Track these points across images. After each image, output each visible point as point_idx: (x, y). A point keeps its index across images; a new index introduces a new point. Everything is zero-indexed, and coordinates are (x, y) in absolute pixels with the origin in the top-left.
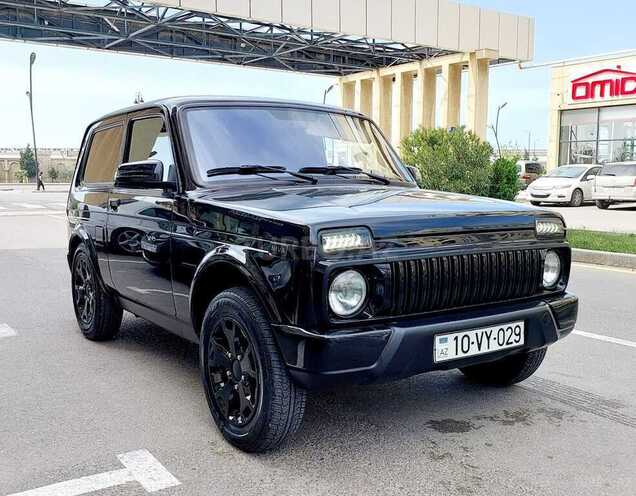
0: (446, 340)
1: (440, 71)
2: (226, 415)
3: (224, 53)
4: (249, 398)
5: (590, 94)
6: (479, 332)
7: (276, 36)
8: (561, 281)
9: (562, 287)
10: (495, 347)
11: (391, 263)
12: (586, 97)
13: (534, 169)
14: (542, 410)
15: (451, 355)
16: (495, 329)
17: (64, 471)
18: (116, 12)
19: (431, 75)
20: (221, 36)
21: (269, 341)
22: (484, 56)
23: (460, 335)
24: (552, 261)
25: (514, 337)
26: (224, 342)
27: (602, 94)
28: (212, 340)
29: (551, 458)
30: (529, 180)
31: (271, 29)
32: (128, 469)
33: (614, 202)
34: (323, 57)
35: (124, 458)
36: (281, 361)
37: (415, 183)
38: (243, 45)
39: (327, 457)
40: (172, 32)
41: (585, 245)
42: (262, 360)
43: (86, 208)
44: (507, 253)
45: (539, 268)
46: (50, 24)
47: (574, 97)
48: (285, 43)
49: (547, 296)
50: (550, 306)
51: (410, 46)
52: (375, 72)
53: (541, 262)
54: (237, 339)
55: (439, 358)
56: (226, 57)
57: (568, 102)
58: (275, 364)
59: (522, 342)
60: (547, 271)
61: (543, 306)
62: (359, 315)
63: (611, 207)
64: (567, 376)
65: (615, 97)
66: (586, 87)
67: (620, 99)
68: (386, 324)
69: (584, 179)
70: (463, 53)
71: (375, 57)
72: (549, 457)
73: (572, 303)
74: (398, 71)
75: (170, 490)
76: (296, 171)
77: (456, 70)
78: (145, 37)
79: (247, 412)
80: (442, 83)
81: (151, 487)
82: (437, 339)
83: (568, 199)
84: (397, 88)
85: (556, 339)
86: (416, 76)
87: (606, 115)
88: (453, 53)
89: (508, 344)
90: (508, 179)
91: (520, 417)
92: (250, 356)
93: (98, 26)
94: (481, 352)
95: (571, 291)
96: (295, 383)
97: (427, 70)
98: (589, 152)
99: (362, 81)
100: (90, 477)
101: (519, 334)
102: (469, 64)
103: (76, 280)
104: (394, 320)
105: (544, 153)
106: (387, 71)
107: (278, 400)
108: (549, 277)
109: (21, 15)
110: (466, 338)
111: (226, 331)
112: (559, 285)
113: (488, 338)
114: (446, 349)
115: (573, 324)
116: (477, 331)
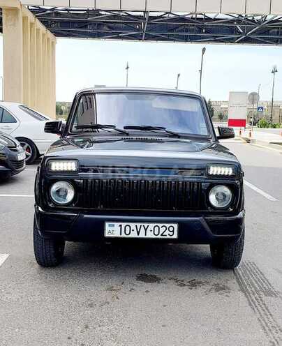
0: (113, 226)
6: (139, 225)
11: (83, 180)
15: (117, 235)
16: (152, 225)
23: (124, 225)
25: (168, 232)
55: (107, 234)
59: (175, 236)
82: (107, 224)
89: (162, 235)
94: (140, 236)
101: (173, 231)
110: (128, 227)
112: (230, 208)
113: (146, 230)
114: (113, 230)
116: (137, 224)
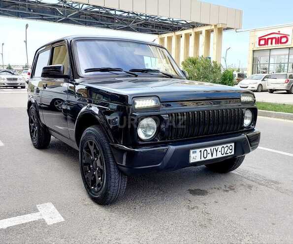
0: (196, 152)
1: (201, 33)
2: (90, 186)
3: (108, 25)
4: (100, 179)
5: (266, 43)
7: (130, 17)
8: (252, 124)
9: (253, 127)
10: (219, 155)
11: (169, 114)
12: (265, 44)
13: (242, 76)
14: (242, 185)
15: (198, 159)
16: (220, 147)
17: (10, 213)
18: (62, 6)
19: (197, 35)
20: (107, 17)
21: (109, 152)
22: (220, 27)
23: (203, 150)
24: (248, 114)
25: (229, 151)
26: (89, 152)
27: (272, 43)
28: (84, 150)
29: (246, 209)
30: (239, 81)
31: (129, 14)
32: (41, 212)
33: (276, 90)
34: (151, 26)
35: (39, 207)
36: (114, 161)
37: (185, 78)
38: (116, 21)
39: (138, 207)
40: (86, 15)
41: (263, 108)
42: (105, 161)
43: (37, 88)
44: (226, 110)
45: (242, 118)
46: (33, 11)
47: (259, 45)
48: (134, 20)
49: (246, 131)
50: (247, 136)
51: (188, 22)
52: (173, 33)
53: (243, 115)
54: (95, 151)
55: (192, 161)
56: (109, 26)
57: (257, 47)
58: (111, 163)
59: (233, 153)
60: (246, 119)
61: (244, 136)
62: (153, 139)
63: (274, 92)
64: (255, 168)
65: (277, 45)
66: (264, 40)
67: (280, 46)
68: (166, 144)
69: (263, 80)
70: (211, 25)
71: (173, 27)
72: (245, 209)
73: (257, 134)
74: (183, 33)
75: (58, 224)
76: (128, 71)
77: (208, 33)
78: (74, 17)
79: (99, 185)
80: (202, 38)
81: (50, 222)
82: (191, 151)
83: (256, 89)
84: (183, 40)
85: (250, 151)
86: (191, 35)
87: (273, 53)
88: (207, 25)
89: (226, 154)
90: (230, 79)
91: (232, 188)
92: (100, 158)
93: (54, 12)
94: (213, 158)
95: (257, 129)
96: (121, 172)
97: (195, 32)
98: (266, 69)
99: (168, 37)
100: (21, 216)
101: (232, 149)
102: (214, 30)
103: (31, 121)
104: (170, 142)
105: (246, 69)
106: (178, 33)
107: (113, 180)
108: (247, 122)
109: (21, 7)
110: (205, 151)
111: (90, 146)
112: (251, 126)
113: (217, 151)
114: (196, 156)
115: (258, 144)
116: (211, 148)
